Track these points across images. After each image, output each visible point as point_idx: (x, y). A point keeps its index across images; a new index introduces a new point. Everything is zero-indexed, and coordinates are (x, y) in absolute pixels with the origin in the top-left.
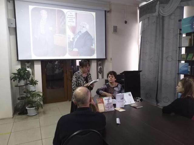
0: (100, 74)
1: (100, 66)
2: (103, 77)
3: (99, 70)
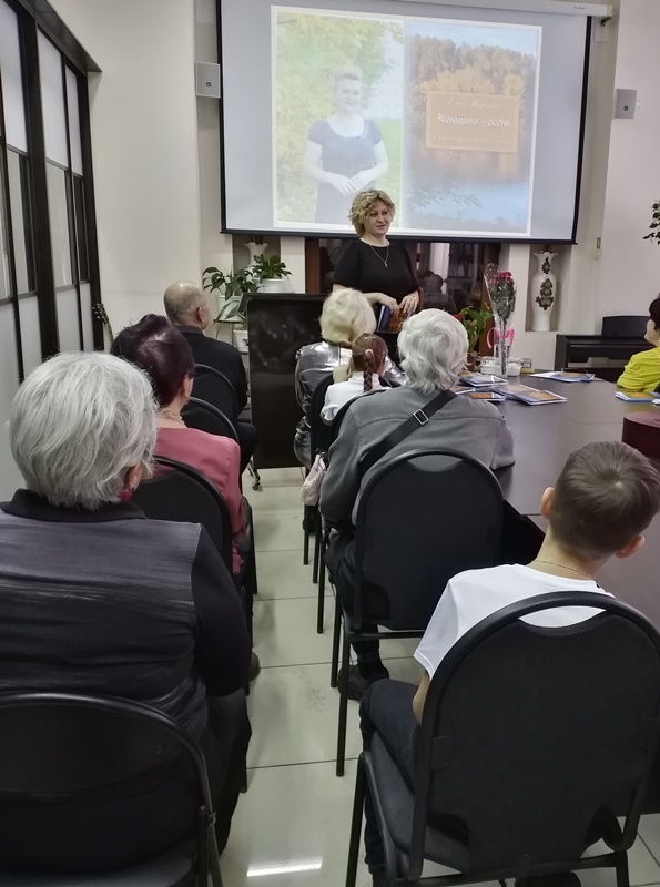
0: (542, 309)
1: (547, 271)
2: (554, 326)
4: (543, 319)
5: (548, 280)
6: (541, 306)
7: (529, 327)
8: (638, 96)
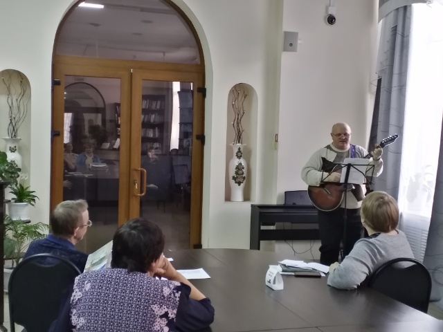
0: (237, 184)
1: (239, 157)
2: (247, 198)
3: (232, 173)
4: (238, 192)
5: (240, 164)
6: (236, 182)
7: (228, 198)
8: (299, 36)
